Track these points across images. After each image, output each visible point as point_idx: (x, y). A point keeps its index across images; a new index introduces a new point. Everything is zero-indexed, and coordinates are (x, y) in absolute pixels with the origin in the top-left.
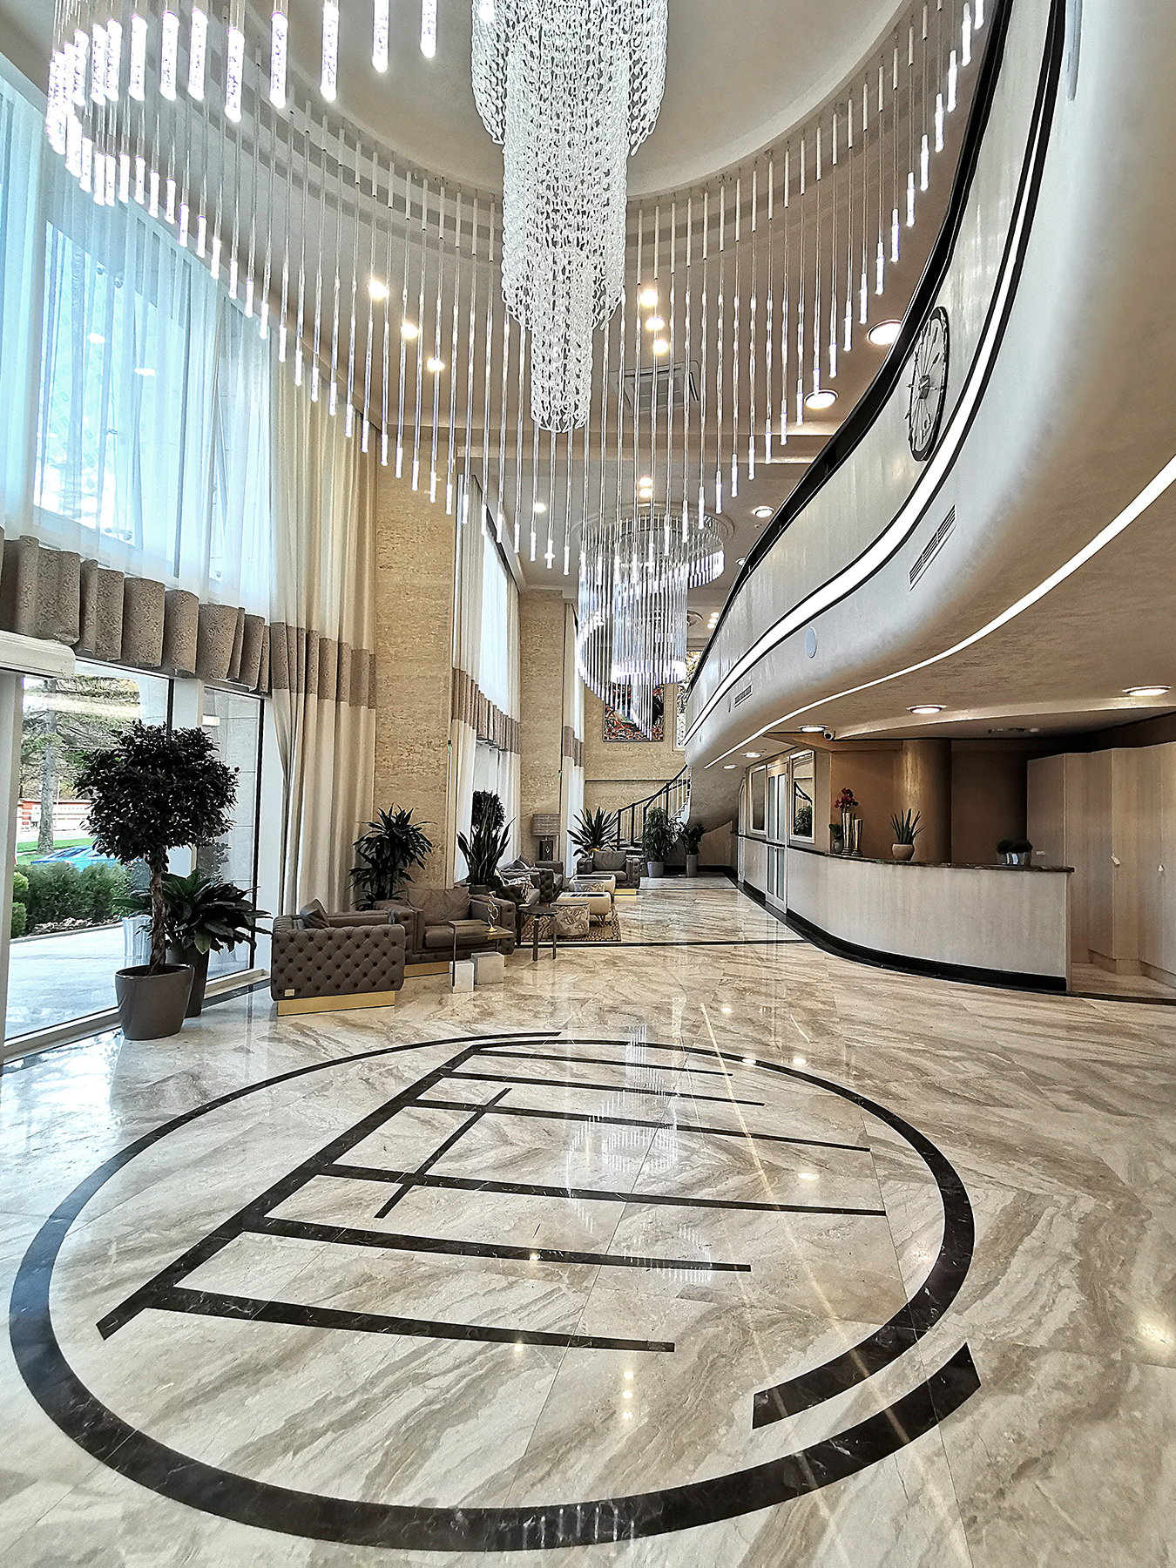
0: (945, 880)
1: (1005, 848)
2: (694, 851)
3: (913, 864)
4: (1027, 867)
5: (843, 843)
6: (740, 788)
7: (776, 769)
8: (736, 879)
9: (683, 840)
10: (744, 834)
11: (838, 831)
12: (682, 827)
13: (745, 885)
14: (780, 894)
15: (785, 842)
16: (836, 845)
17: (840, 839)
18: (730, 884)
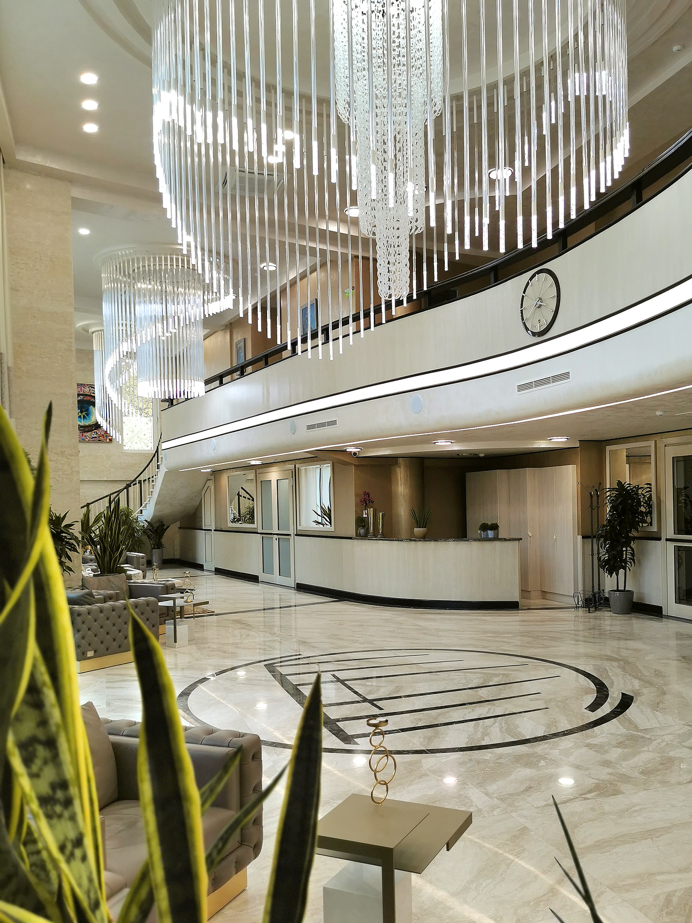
0: (450, 549)
1: (484, 528)
2: (159, 545)
3: (429, 540)
4: (496, 538)
5: (368, 530)
6: (204, 488)
7: (274, 475)
8: (200, 567)
9: (149, 537)
10: (213, 528)
11: (361, 522)
12: (146, 525)
13: (219, 571)
14: (284, 571)
15: (291, 532)
16: (362, 531)
17: (364, 526)
18: (199, 572)
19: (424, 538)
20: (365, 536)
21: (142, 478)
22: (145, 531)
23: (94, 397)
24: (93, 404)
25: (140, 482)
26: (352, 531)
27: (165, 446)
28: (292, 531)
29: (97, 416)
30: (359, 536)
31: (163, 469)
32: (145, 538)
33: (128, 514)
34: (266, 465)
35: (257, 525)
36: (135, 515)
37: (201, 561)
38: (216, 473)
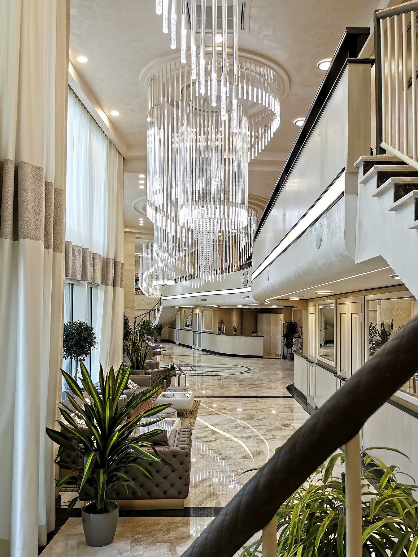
0: (243, 339)
1: (253, 333)
2: (160, 334)
3: (237, 336)
4: (257, 336)
6: (176, 314)
7: (197, 311)
8: (174, 343)
9: (156, 331)
10: (179, 329)
11: (220, 329)
12: (155, 326)
13: (181, 345)
14: (199, 345)
15: (201, 331)
17: (220, 331)
18: (174, 345)
19: (236, 335)
20: (220, 334)
21: (155, 308)
22: (155, 329)
24: (139, 281)
25: (154, 310)
26: (216, 331)
27: (162, 298)
29: (140, 285)
31: (162, 306)
32: (155, 331)
33: (149, 322)
34: (195, 308)
35: (192, 328)
36: (151, 322)
37: (175, 340)
38: (181, 309)
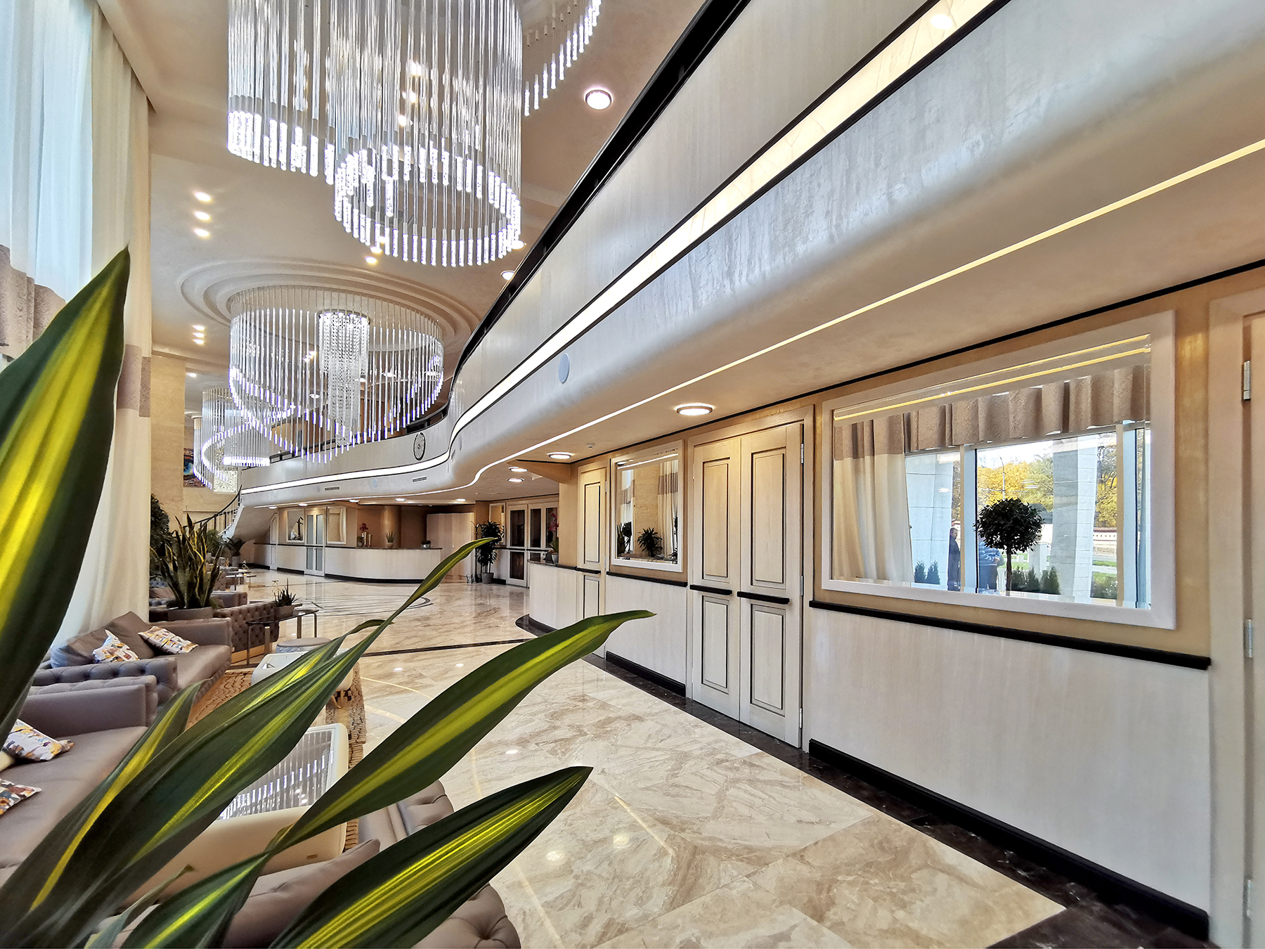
0: (405, 553)
1: (421, 543)
2: (237, 554)
3: (394, 549)
4: (430, 548)
5: (363, 543)
6: (272, 518)
7: (315, 512)
8: (268, 568)
9: (229, 548)
10: (277, 543)
11: (360, 539)
12: (228, 541)
13: (279, 570)
14: (318, 567)
16: (360, 544)
17: (361, 542)
18: (267, 571)
19: (391, 548)
20: (362, 547)
21: (226, 510)
22: (227, 545)
23: (193, 457)
24: (193, 462)
25: (225, 513)
26: (354, 543)
27: (243, 492)
28: (324, 545)
29: (195, 470)
30: (358, 547)
31: (242, 506)
32: (227, 549)
33: (214, 533)
34: (311, 506)
35: (304, 541)
36: (220, 534)
37: (268, 564)
38: (280, 510)
